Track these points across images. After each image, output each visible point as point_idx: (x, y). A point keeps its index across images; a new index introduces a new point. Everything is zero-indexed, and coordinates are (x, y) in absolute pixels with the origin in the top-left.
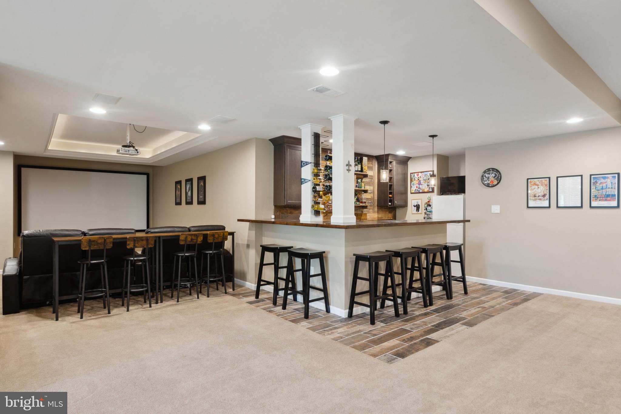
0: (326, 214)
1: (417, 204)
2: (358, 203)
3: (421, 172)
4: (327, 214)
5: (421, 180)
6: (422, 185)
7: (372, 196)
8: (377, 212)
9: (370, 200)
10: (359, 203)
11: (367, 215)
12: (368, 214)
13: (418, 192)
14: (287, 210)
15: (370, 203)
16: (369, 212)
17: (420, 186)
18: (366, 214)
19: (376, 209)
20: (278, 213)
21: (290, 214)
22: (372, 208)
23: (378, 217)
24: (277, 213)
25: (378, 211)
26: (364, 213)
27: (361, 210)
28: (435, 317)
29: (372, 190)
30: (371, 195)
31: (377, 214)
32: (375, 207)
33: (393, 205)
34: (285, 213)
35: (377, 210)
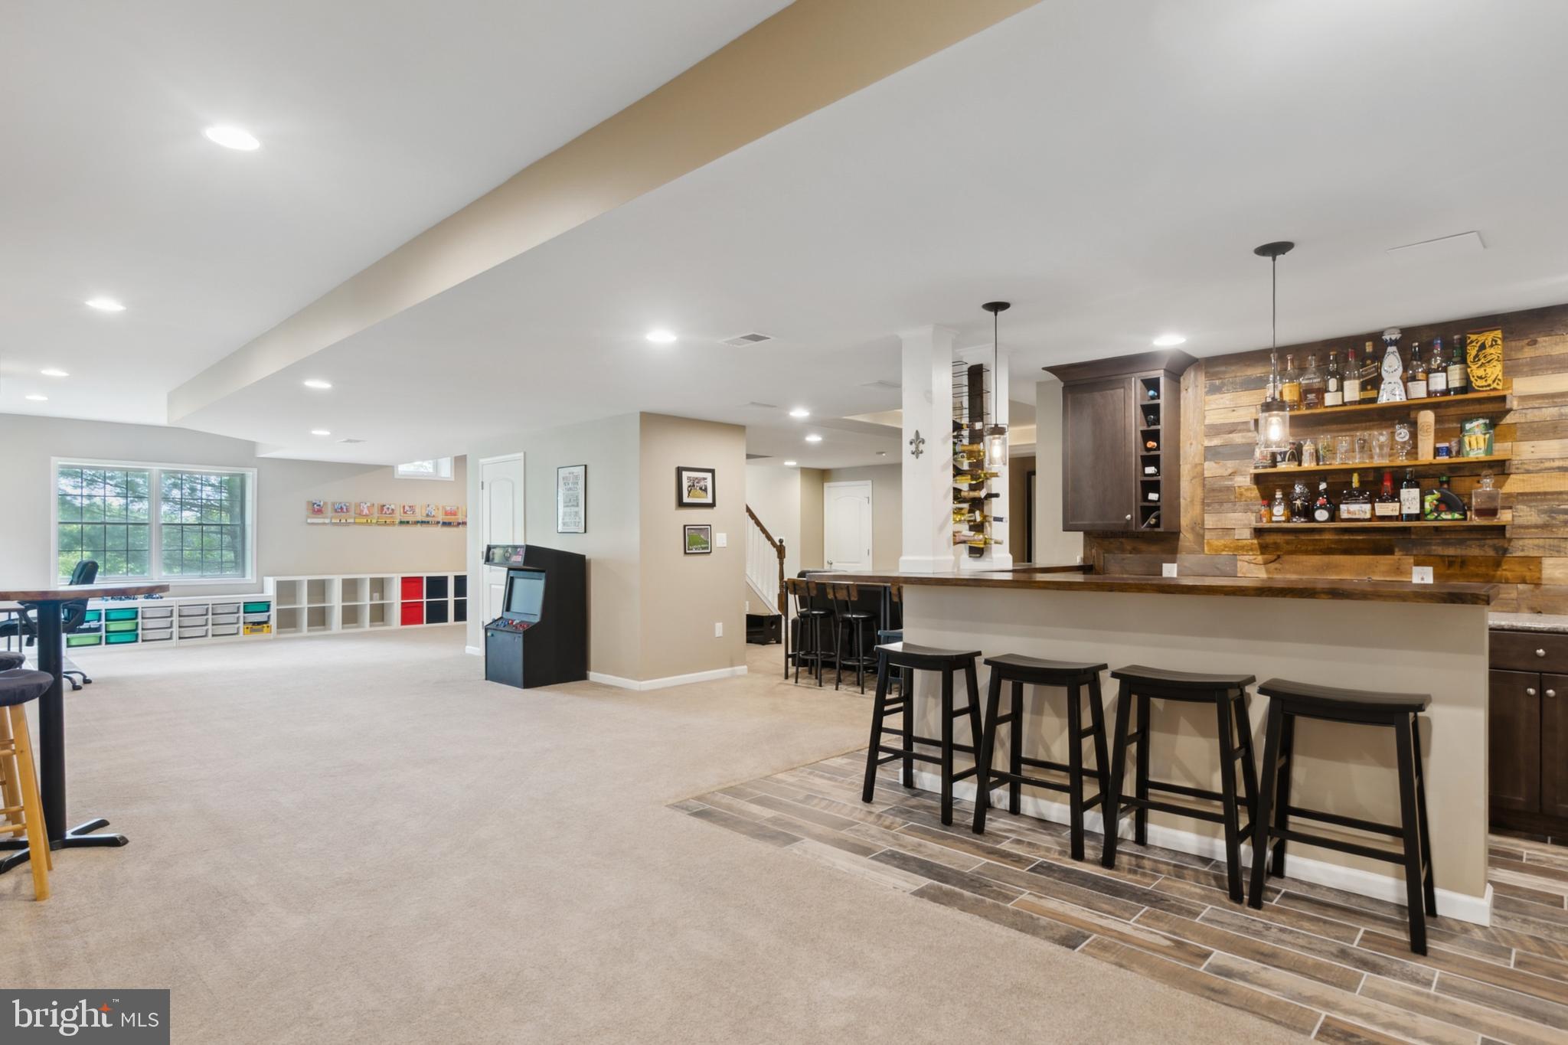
2: (1449, 517)
10: (1457, 516)
11: (1544, 566)
12: (1547, 562)
16: (1558, 552)
18: (1532, 561)
26: (1521, 554)
27: (1489, 542)
28: (1028, 873)
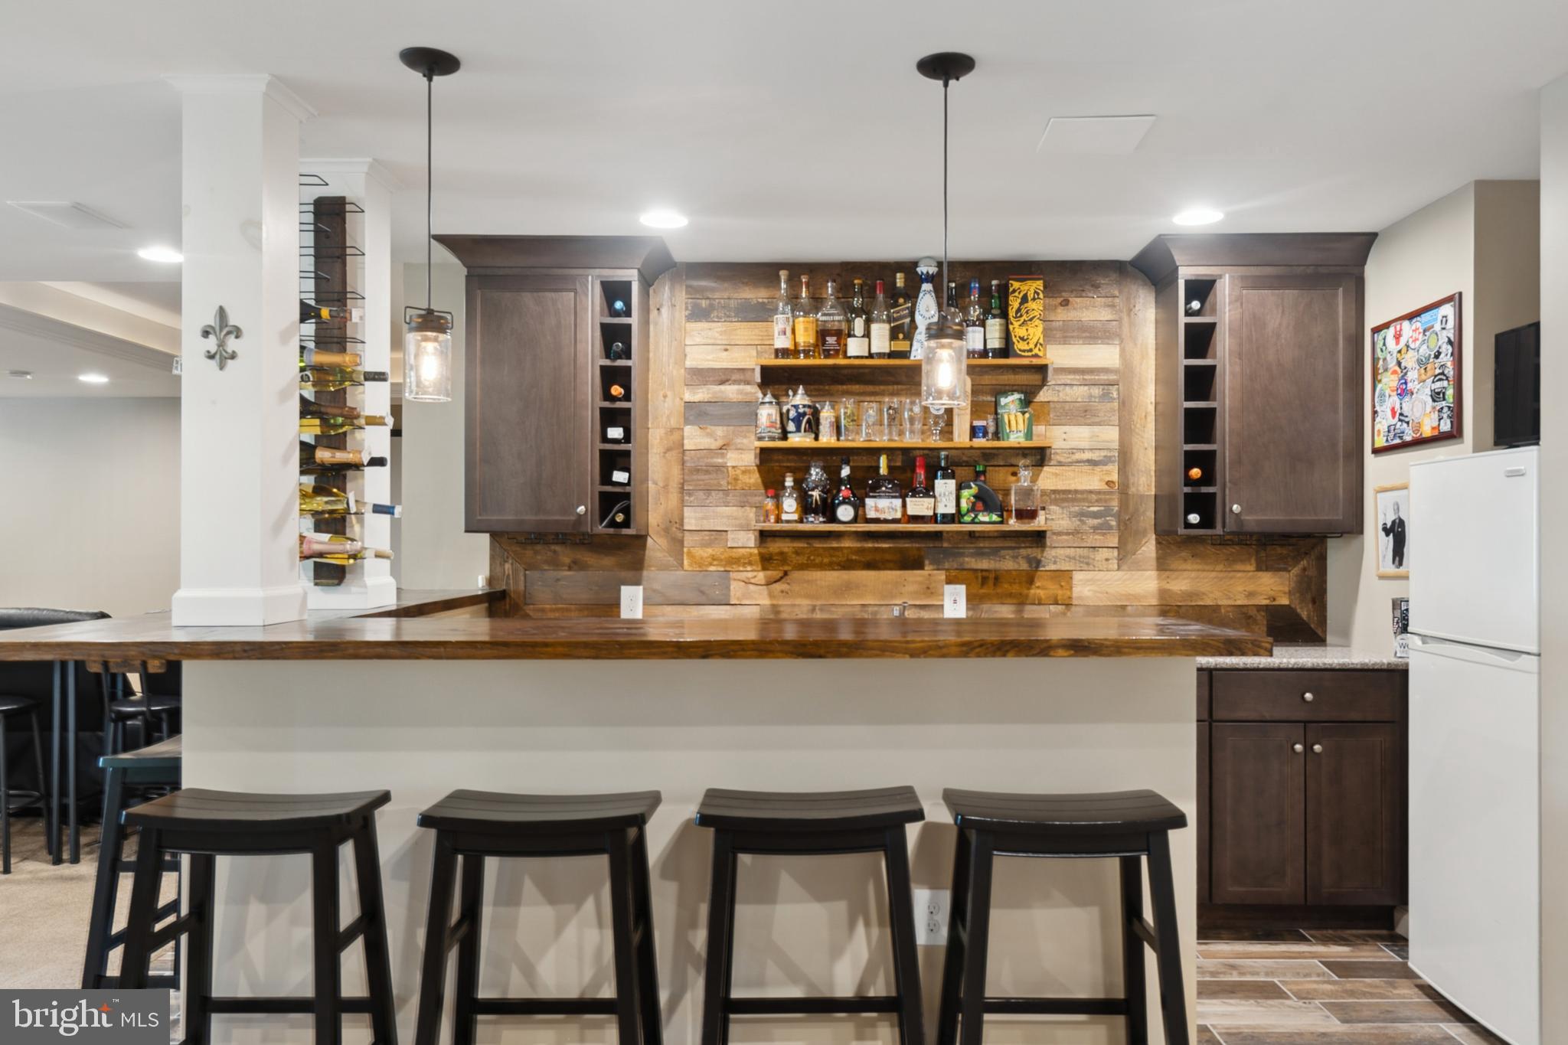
0: (781, 574)
1: (1393, 518)
2: (986, 519)
3: (1411, 316)
4: (786, 573)
5: (1409, 366)
6: (1412, 394)
7: (1115, 477)
8: (1154, 563)
9: (1094, 497)
10: (995, 518)
11: (1075, 582)
12: (1078, 577)
13: (1397, 441)
14: (555, 552)
15: (1095, 515)
16: (1087, 564)
17: (1404, 405)
18: (1063, 577)
19: (1149, 548)
20: (507, 566)
21: (570, 568)
22: (1114, 542)
23: (1163, 593)
24: (502, 565)
25: (1158, 559)
26: (1053, 567)
27: (1023, 552)
29: (1116, 445)
30: (1108, 473)
31: (1153, 574)
32: (1142, 534)
33: (1224, 526)
34: (546, 567)
35: (1153, 554)
